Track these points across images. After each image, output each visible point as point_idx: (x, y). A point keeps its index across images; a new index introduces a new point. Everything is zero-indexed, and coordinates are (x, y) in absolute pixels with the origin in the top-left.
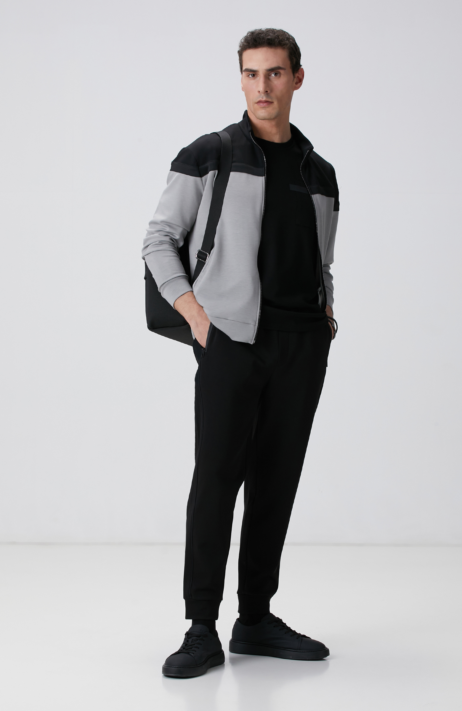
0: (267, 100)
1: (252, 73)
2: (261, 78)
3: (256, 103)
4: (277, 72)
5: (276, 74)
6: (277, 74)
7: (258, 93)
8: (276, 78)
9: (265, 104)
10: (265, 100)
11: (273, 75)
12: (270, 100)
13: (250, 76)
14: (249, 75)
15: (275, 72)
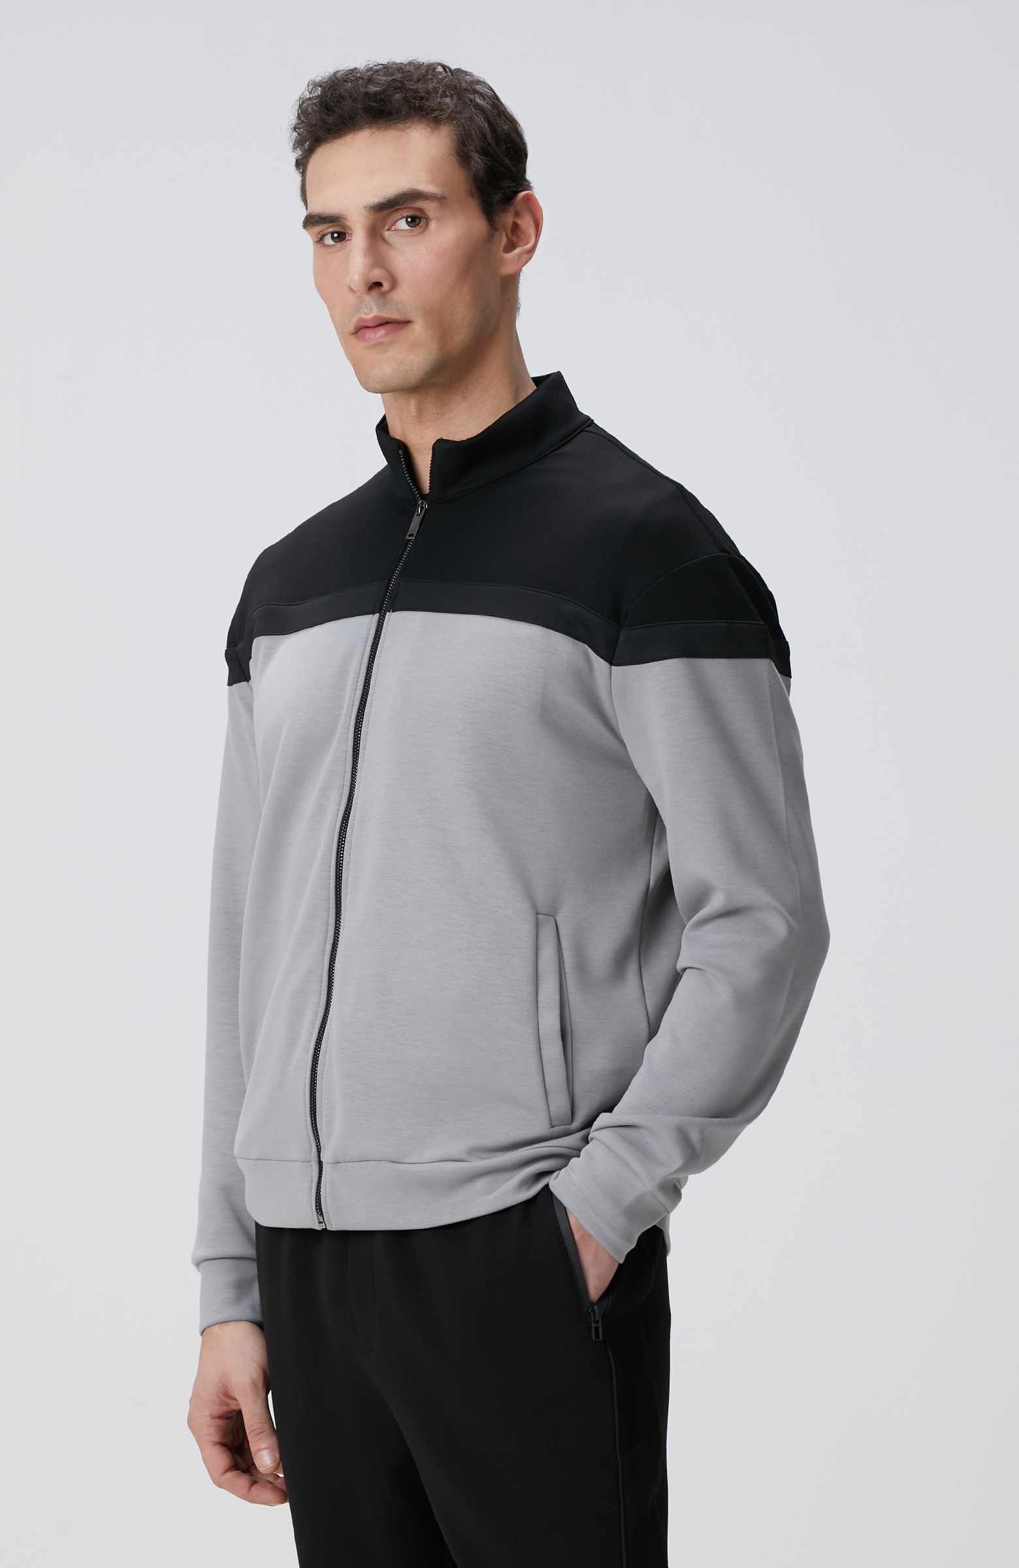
0: (381, 318)
1: (331, 230)
2: (358, 239)
3: (353, 334)
4: (417, 214)
5: (414, 221)
6: (417, 221)
7: (349, 295)
8: (414, 234)
9: (381, 332)
10: (375, 318)
11: (402, 225)
12: (394, 315)
13: (328, 240)
14: (324, 236)
15: (411, 213)
